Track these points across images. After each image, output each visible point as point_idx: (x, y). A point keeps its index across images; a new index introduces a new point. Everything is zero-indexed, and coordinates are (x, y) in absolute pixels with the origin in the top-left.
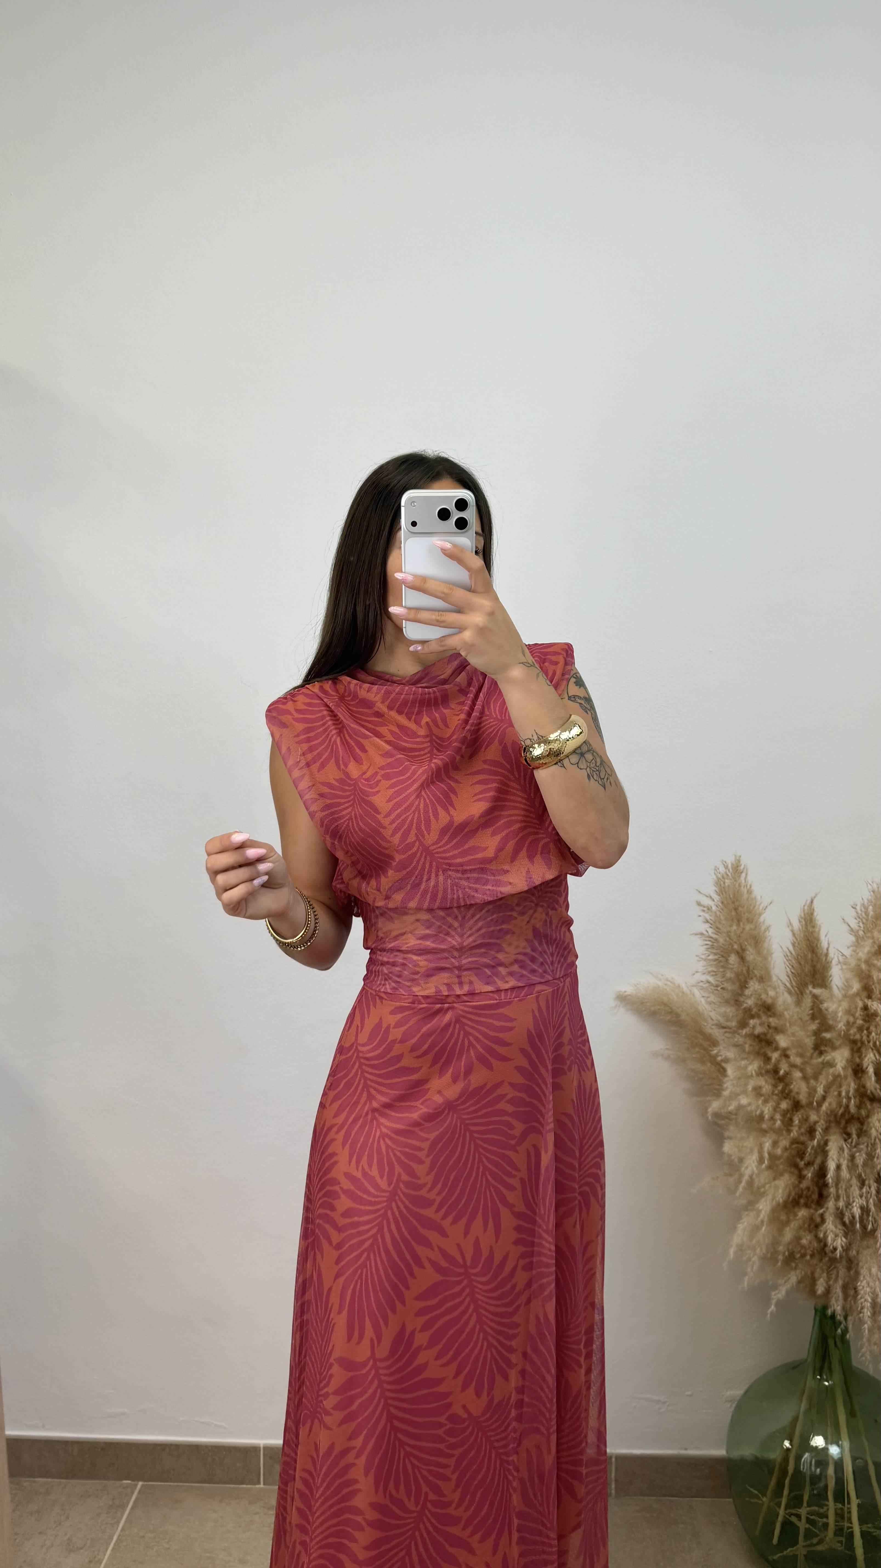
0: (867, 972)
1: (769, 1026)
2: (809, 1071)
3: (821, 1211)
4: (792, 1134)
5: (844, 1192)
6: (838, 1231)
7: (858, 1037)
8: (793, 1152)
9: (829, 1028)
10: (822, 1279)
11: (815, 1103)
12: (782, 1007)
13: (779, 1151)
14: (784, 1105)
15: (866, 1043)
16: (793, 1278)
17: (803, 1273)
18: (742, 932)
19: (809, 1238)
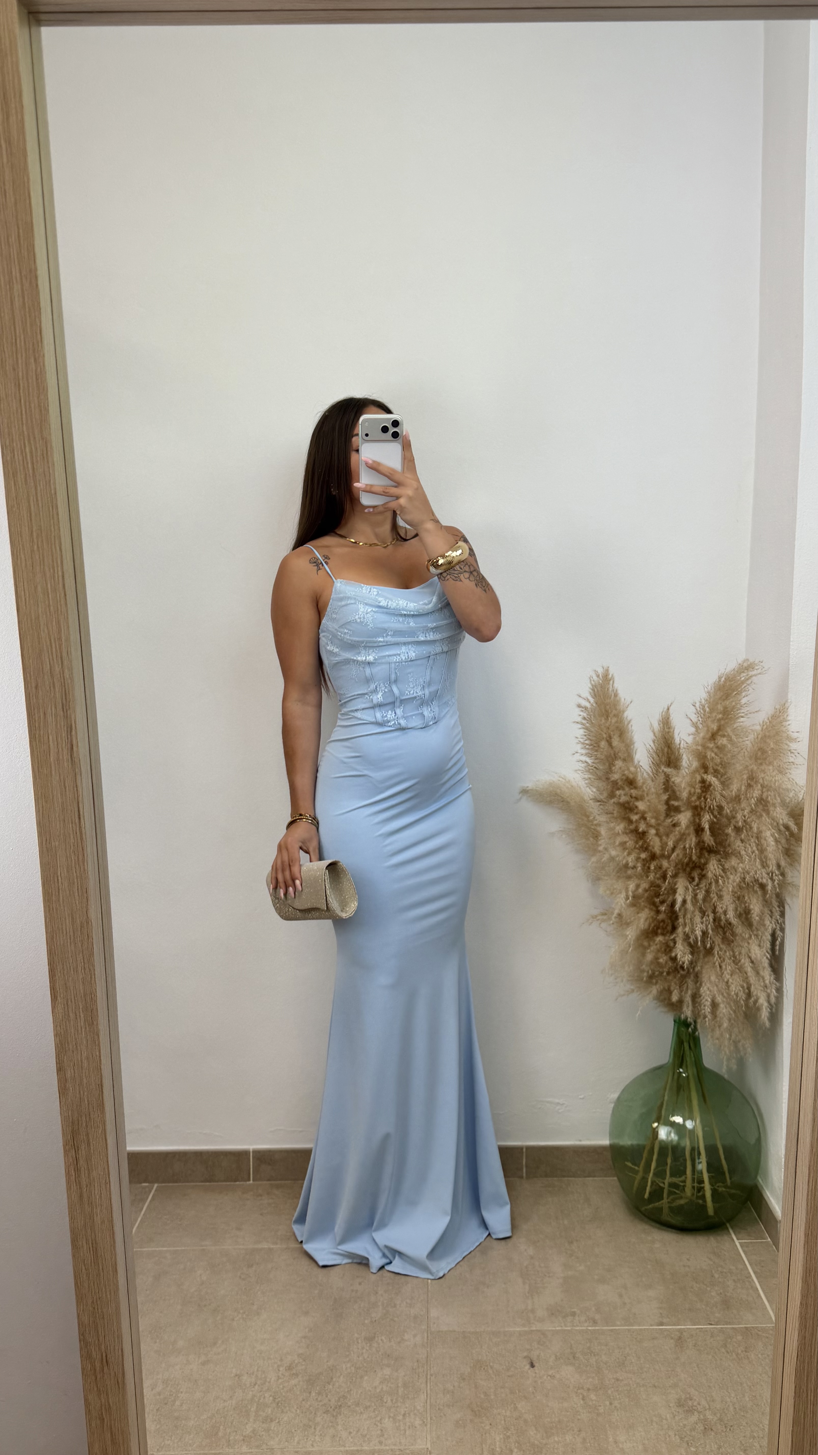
0: (703, 754)
1: (631, 797)
2: (661, 829)
3: (672, 937)
4: (649, 878)
5: (689, 921)
6: (686, 951)
7: (698, 803)
8: (651, 893)
9: (677, 798)
10: (676, 991)
11: (666, 853)
12: (641, 781)
13: (640, 890)
14: (643, 856)
15: (703, 806)
16: (654, 990)
17: (662, 987)
18: (610, 725)
19: (665, 958)
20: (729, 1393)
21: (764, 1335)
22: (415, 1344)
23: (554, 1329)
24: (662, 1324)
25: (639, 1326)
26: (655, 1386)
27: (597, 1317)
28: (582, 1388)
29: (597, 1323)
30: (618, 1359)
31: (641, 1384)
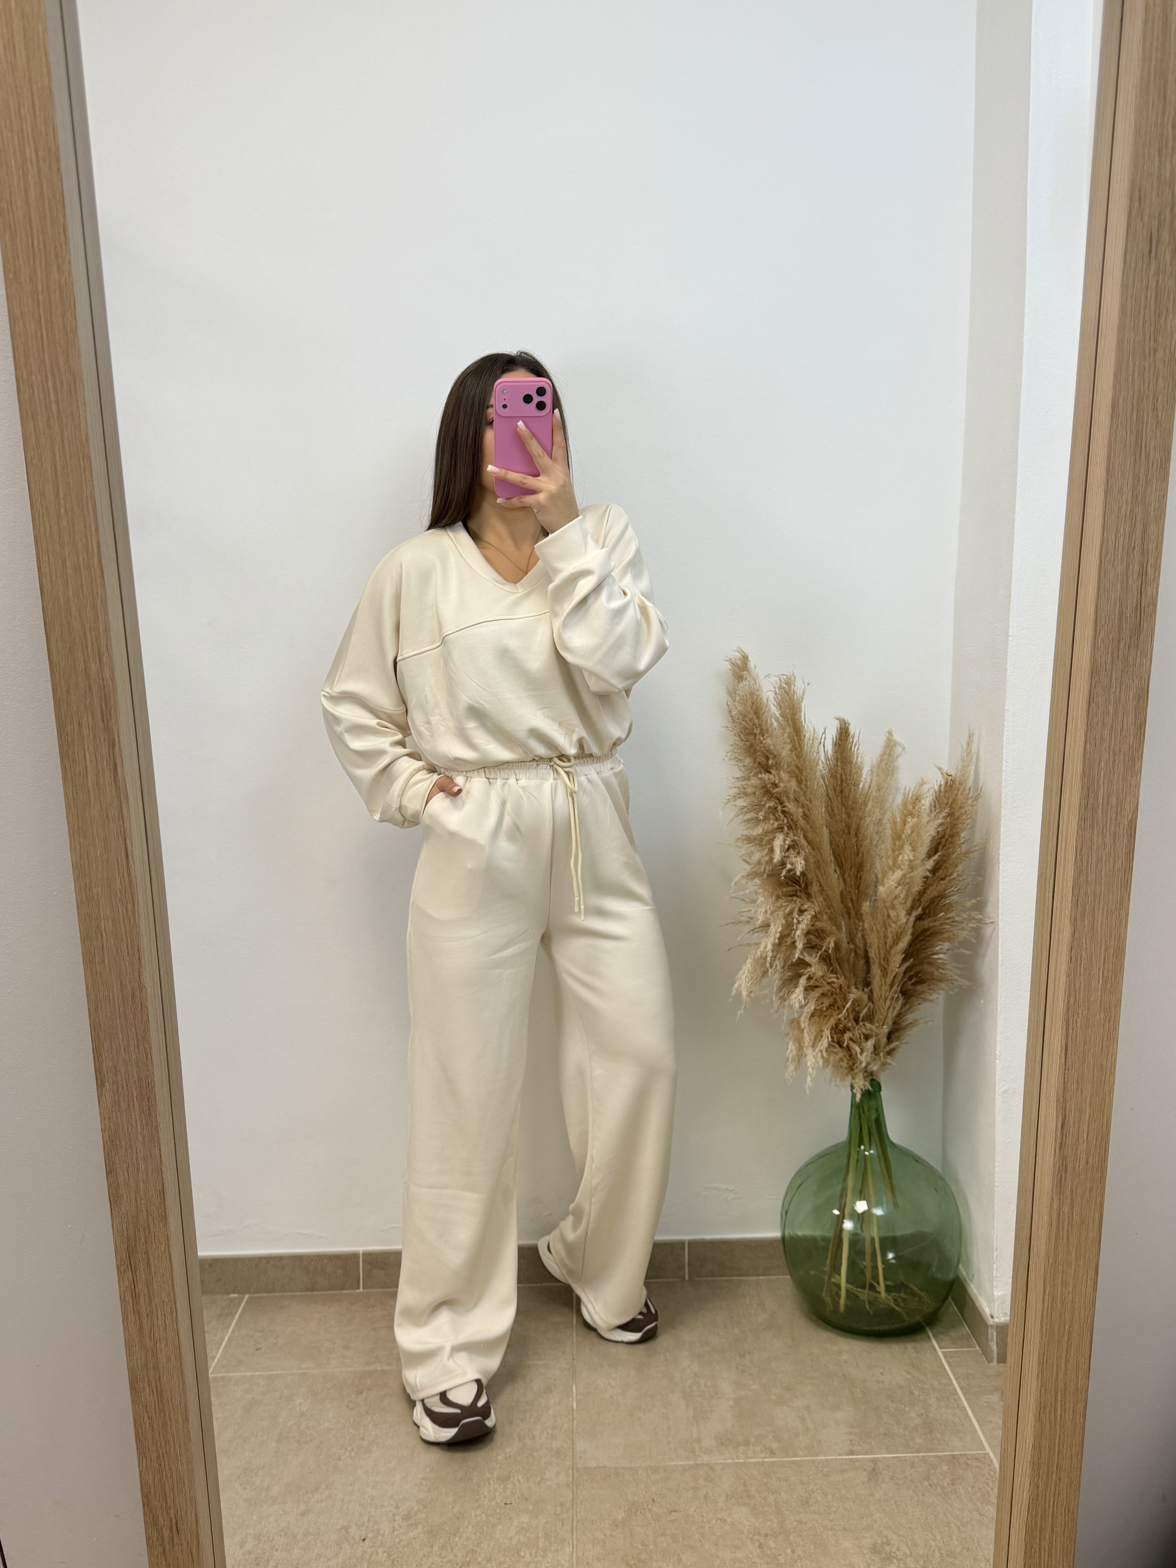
20: (933, 1535)
21: (974, 1464)
22: (558, 1484)
23: (724, 1461)
24: (852, 1453)
25: (826, 1456)
26: (845, 1529)
27: (775, 1446)
28: (759, 1533)
29: (775, 1454)
30: (801, 1497)
31: (829, 1528)
